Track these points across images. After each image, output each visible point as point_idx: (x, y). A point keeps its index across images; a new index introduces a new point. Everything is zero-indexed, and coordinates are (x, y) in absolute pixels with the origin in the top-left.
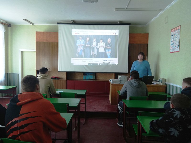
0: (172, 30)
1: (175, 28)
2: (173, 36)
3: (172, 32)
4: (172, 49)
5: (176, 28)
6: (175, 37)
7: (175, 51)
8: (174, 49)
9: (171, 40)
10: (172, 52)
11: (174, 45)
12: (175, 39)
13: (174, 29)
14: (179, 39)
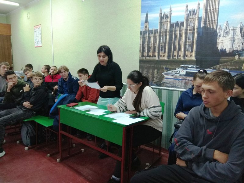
0: (35, 27)
1: (37, 26)
2: (35, 32)
3: (35, 29)
4: (36, 43)
6: (38, 34)
7: (39, 46)
9: (34, 35)
10: (36, 46)
11: (37, 40)
12: (38, 36)
14: (41, 36)
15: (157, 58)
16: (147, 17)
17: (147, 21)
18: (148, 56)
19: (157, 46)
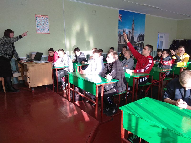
2: (38, 20)
3: (37, 17)
4: (39, 30)
5: (43, 16)
6: (42, 22)
7: (44, 32)
8: (42, 31)
9: (36, 23)
10: (38, 32)
11: (42, 28)
12: (42, 24)
13: (39, 15)
14: (48, 25)
15: (122, 44)
16: (120, 30)
17: (120, 32)
18: (120, 43)
19: (123, 40)
